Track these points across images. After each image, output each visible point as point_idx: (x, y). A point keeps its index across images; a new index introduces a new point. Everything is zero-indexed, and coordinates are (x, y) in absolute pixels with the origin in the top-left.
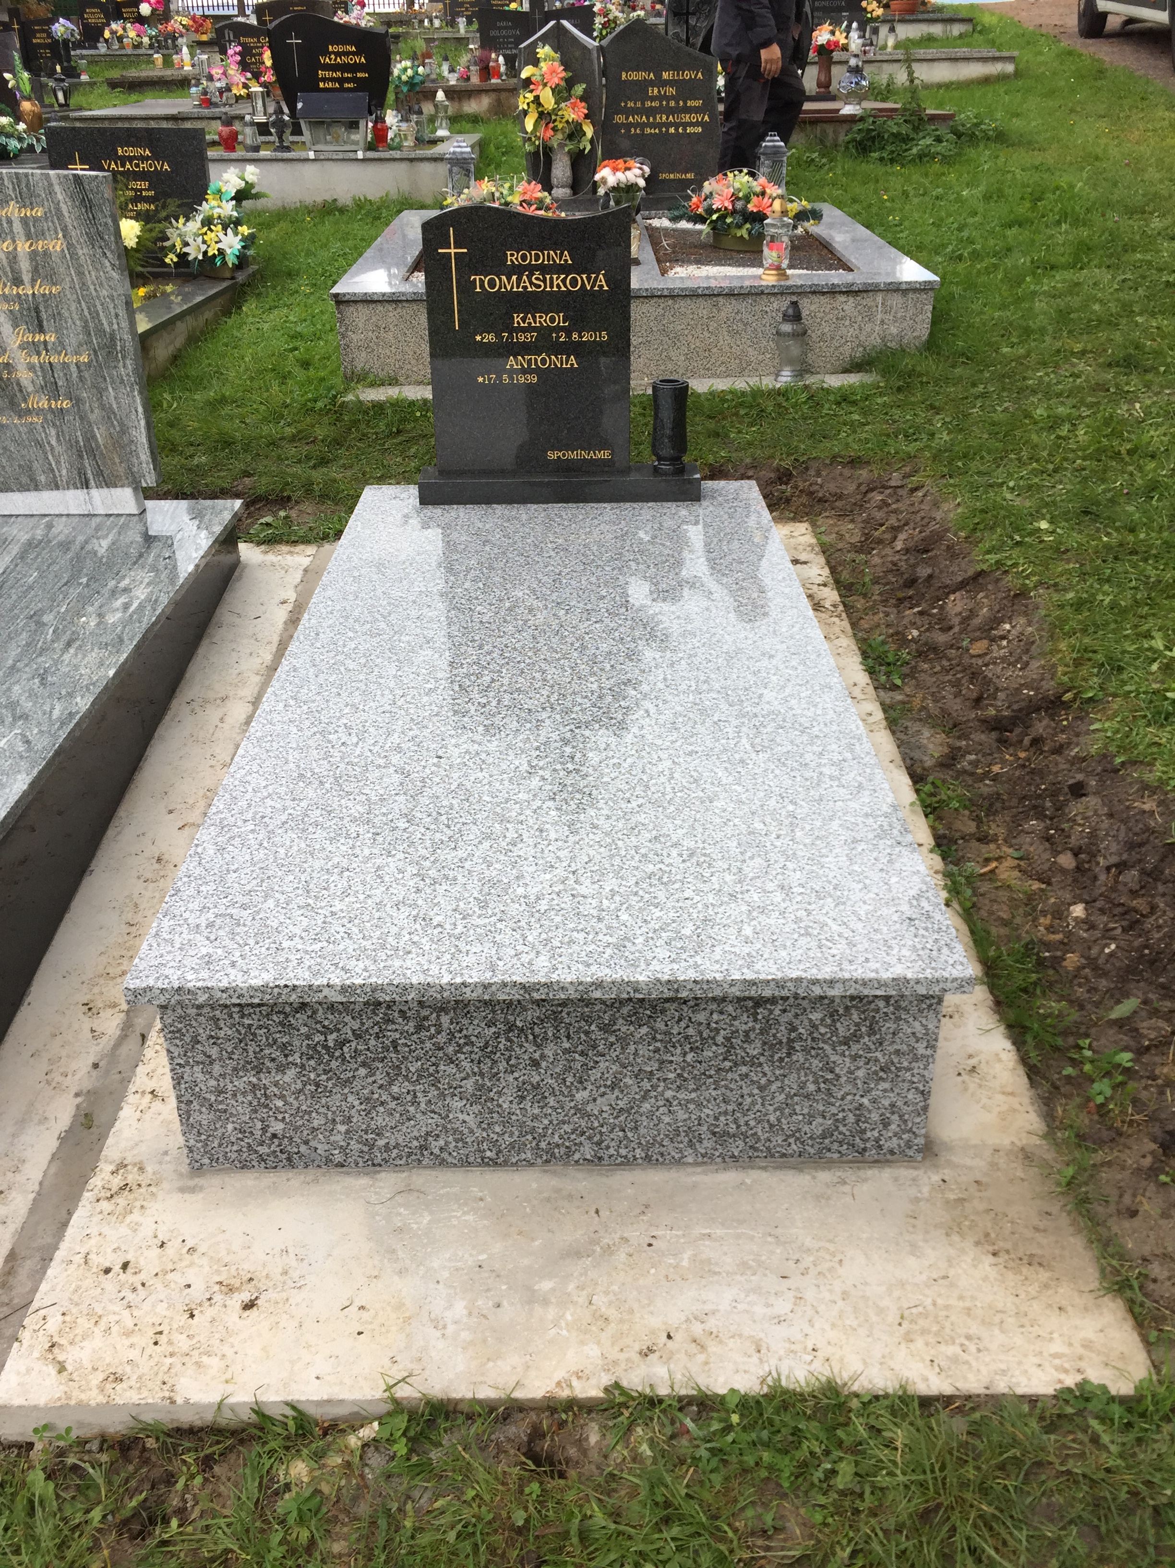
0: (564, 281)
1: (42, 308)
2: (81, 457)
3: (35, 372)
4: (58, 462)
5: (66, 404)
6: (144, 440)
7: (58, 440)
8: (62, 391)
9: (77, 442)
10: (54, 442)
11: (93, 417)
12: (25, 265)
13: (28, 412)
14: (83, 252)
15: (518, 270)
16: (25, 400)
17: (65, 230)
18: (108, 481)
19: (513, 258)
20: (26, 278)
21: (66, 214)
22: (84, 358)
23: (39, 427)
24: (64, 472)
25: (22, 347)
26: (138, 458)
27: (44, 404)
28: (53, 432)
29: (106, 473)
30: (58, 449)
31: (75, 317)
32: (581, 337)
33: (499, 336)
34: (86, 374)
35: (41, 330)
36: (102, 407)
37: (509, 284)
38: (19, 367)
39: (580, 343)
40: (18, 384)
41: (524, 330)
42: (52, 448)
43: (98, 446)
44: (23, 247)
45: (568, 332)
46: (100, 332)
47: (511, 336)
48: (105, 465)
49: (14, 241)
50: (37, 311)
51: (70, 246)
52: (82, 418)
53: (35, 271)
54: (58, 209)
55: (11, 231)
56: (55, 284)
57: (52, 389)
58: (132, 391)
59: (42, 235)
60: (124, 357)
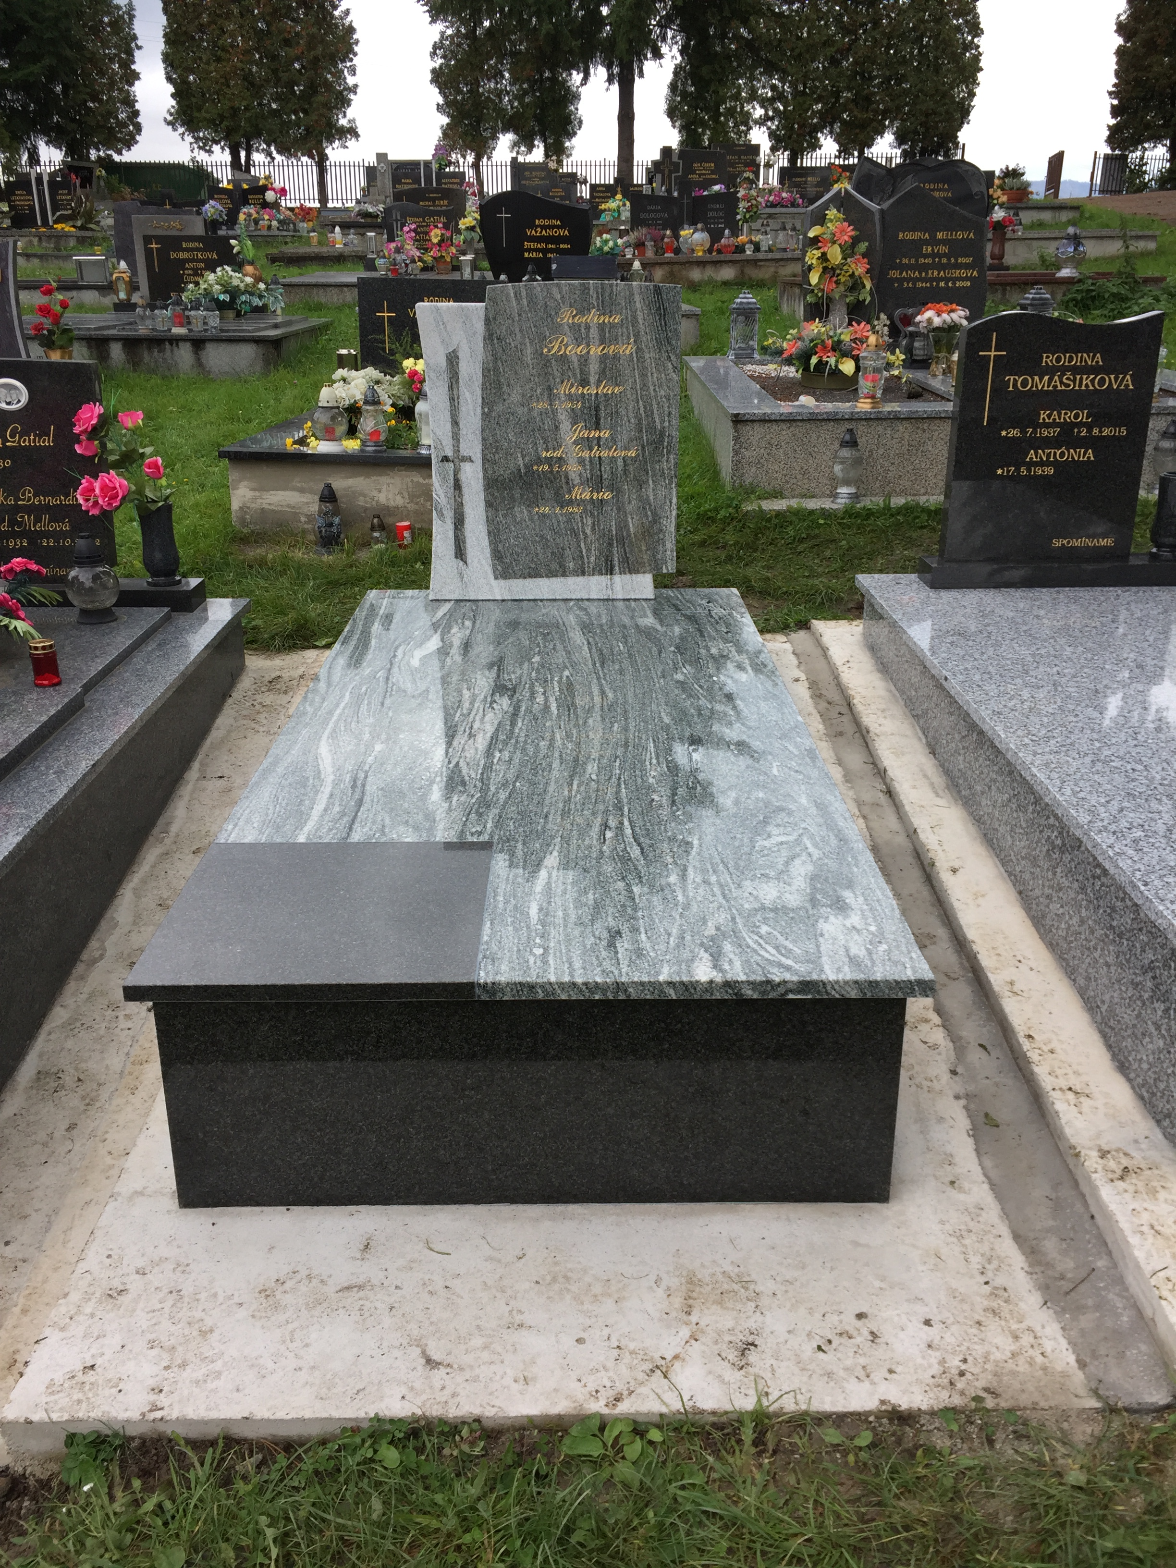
0: (1092, 381)
1: (602, 407)
2: (611, 545)
3: (584, 466)
4: (589, 550)
5: (607, 495)
6: (672, 529)
7: (593, 529)
8: (605, 483)
9: (610, 531)
10: (588, 531)
11: (629, 508)
12: (594, 367)
13: (570, 502)
14: (649, 356)
15: (1051, 371)
16: (570, 492)
17: (637, 336)
18: (631, 567)
19: (1048, 359)
20: (593, 379)
21: (641, 321)
22: (632, 453)
23: (578, 517)
24: (593, 559)
25: (576, 443)
26: (664, 545)
27: (587, 495)
28: (590, 522)
29: (632, 559)
30: (591, 537)
31: (631, 415)
32: (1100, 432)
33: (1023, 432)
34: (631, 468)
35: (597, 427)
36: (640, 499)
37: (1042, 383)
38: (571, 461)
39: (1101, 438)
40: (567, 477)
41: (1047, 426)
42: (586, 536)
43: (629, 535)
44: (596, 351)
45: (1090, 427)
46: (651, 428)
47: (1034, 432)
48: (631, 551)
49: (588, 345)
50: (597, 409)
51: (639, 350)
52: (619, 509)
53: (602, 373)
54: (635, 317)
55: (588, 336)
56: (617, 385)
57: (597, 483)
58: (671, 483)
59: (615, 340)
60: (668, 452)
